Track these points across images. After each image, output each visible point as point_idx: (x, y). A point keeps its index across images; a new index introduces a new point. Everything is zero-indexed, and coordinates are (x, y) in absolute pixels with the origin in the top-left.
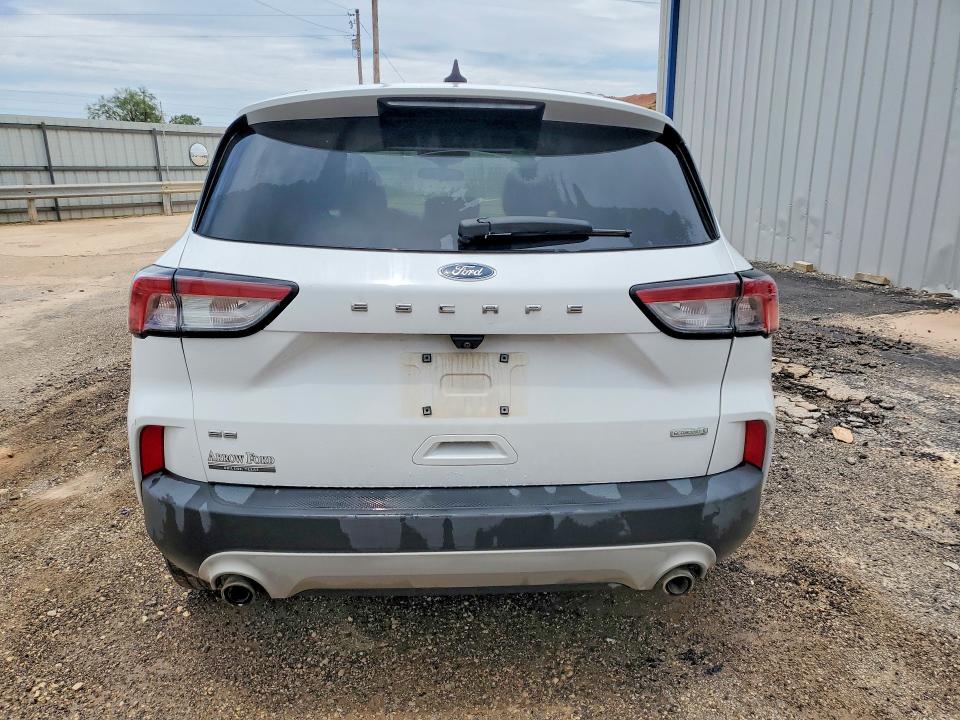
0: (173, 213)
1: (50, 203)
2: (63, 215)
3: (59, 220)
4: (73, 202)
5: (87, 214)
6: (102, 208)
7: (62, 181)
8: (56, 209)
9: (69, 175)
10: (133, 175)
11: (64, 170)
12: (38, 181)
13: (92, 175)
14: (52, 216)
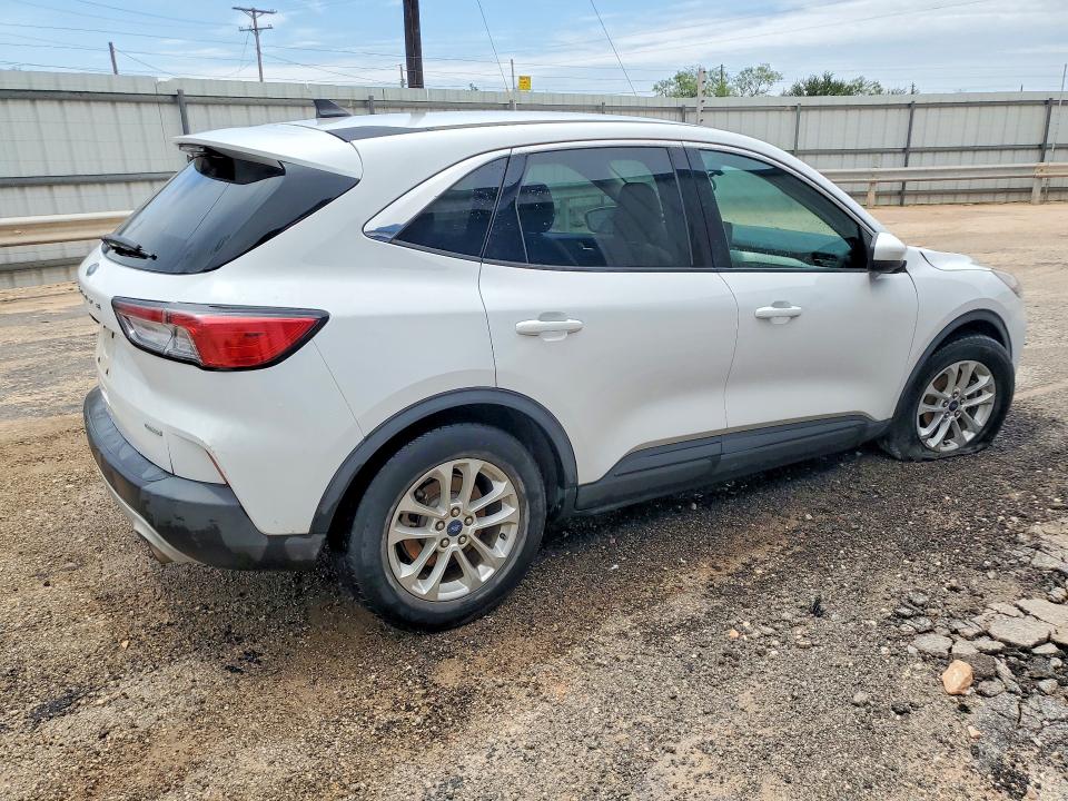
0: (1042, 202)
1: (897, 187)
2: (906, 201)
3: (902, 205)
4: (924, 186)
5: (934, 200)
6: (955, 193)
7: (916, 162)
8: (901, 194)
9: (927, 157)
10: (1007, 154)
11: (922, 151)
12: (890, 164)
13: (954, 156)
14: (896, 200)
